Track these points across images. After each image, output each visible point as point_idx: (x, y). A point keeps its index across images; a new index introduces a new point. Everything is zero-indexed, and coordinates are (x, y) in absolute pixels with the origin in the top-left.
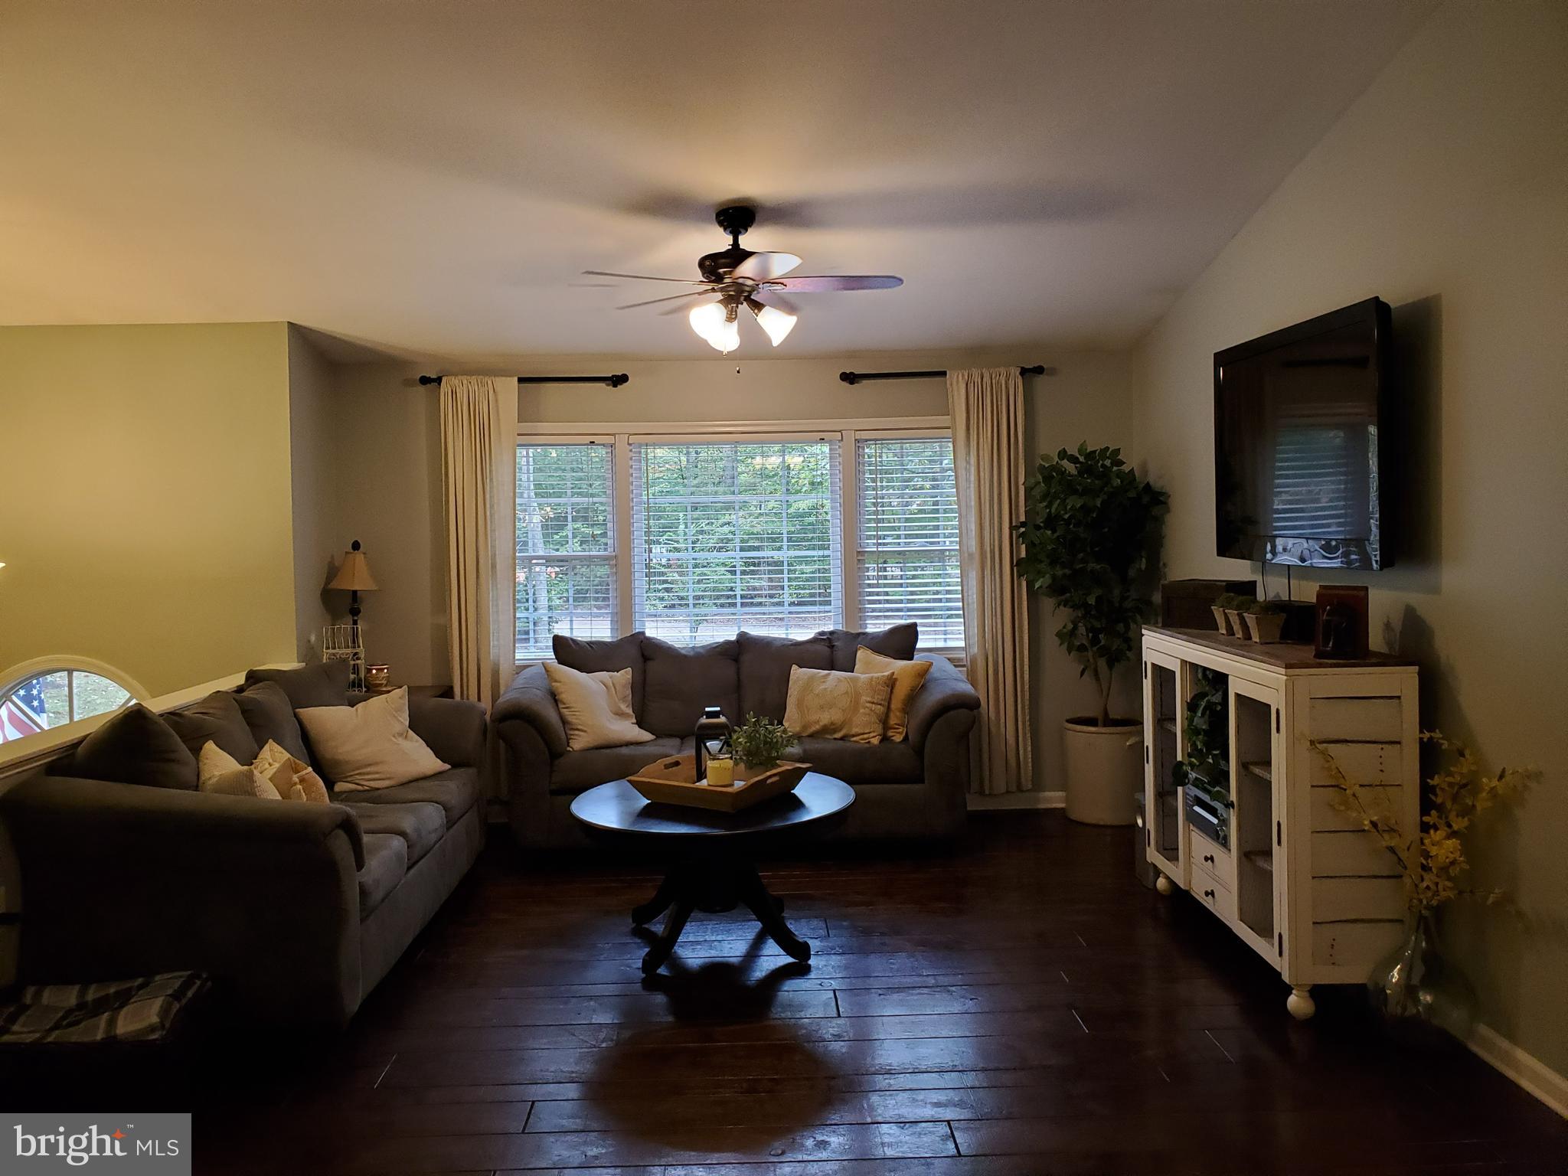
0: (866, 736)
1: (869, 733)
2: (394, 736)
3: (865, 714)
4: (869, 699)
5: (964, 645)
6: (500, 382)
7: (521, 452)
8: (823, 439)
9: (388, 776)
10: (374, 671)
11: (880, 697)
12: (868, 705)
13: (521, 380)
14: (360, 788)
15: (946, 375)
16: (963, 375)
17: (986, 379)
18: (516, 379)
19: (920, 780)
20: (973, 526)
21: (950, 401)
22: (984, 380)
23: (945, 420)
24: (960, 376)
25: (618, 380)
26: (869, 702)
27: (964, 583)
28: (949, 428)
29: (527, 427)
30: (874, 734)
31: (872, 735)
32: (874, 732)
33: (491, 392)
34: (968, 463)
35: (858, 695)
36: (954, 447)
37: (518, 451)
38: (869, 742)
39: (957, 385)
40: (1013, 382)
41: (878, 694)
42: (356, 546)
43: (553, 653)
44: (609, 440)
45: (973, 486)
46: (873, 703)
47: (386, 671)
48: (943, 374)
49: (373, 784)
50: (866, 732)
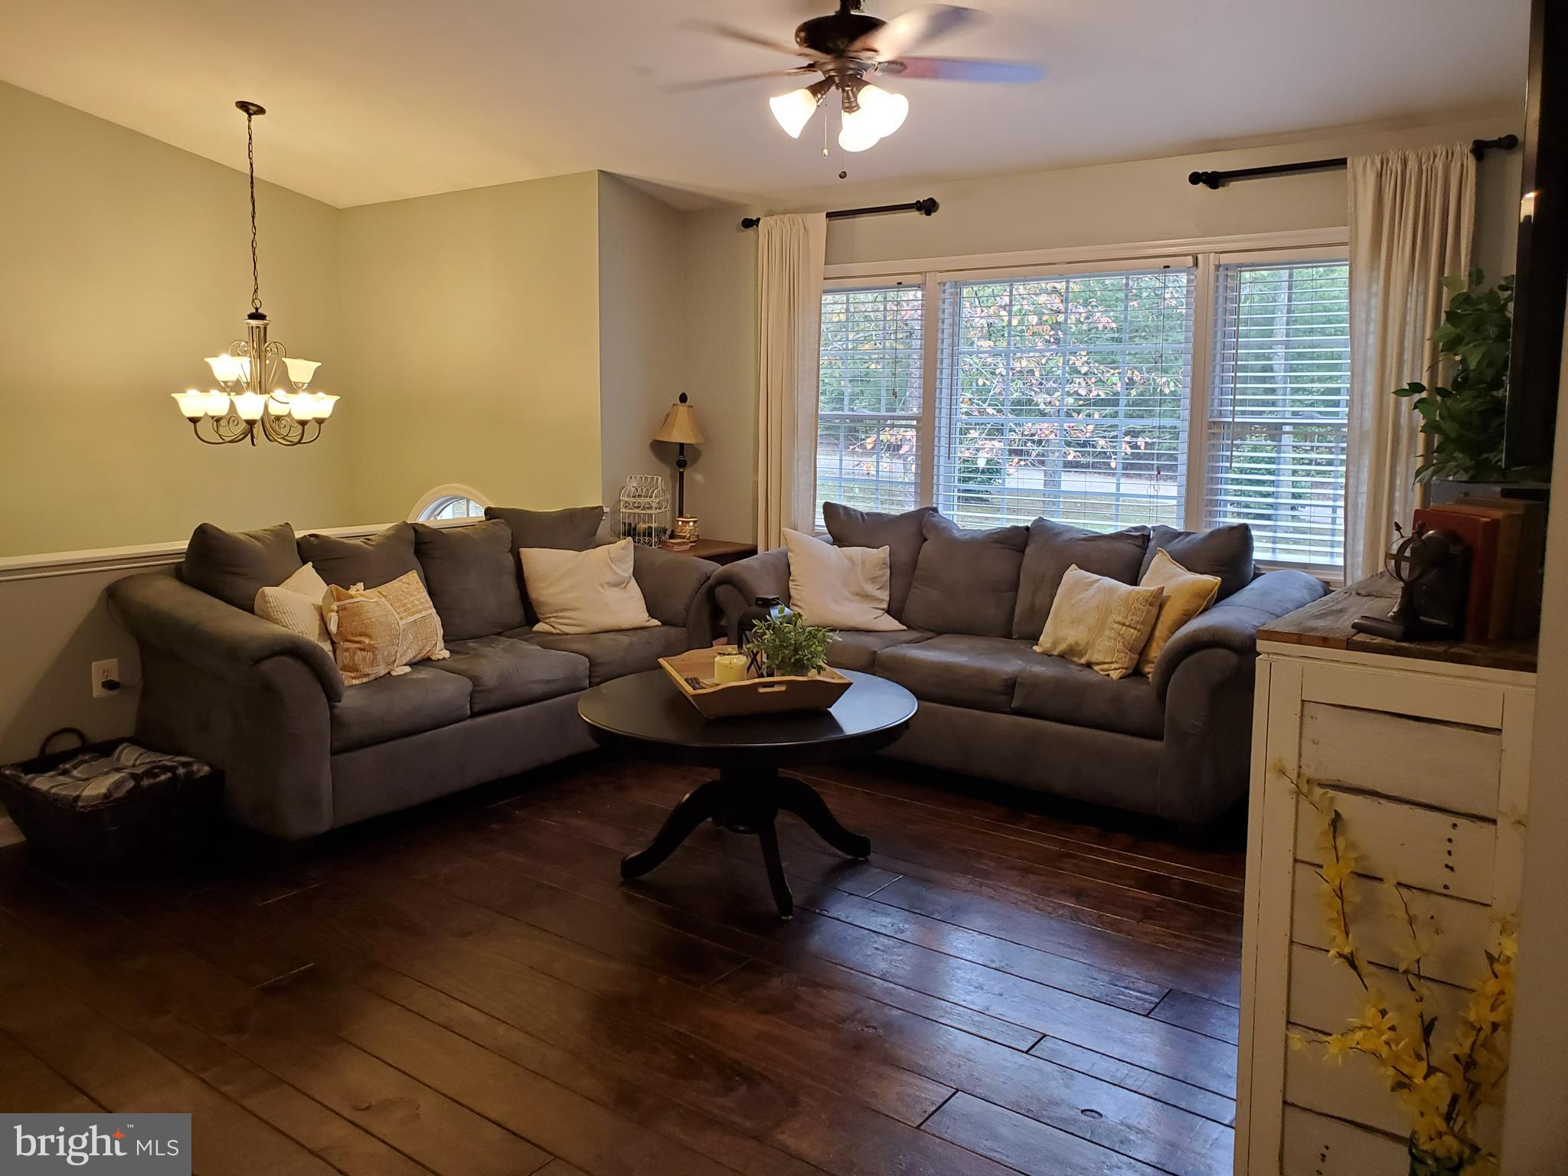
0: (1105, 666)
1: (1112, 663)
2: (602, 586)
3: (1110, 638)
4: (1120, 619)
5: (1342, 564)
6: (811, 218)
7: (828, 298)
8: (1168, 267)
9: (580, 622)
10: (680, 523)
11: (1135, 618)
12: (1116, 626)
13: (829, 215)
14: (554, 631)
15: (1346, 163)
16: (1373, 160)
17: (1412, 165)
18: (825, 214)
19: (1158, 737)
20: (1370, 389)
21: (1350, 204)
22: (1409, 168)
23: (1342, 233)
24: (1369, 160)
25: (928, 207)
26: (1119, 623)
27: (1351, 474)
28: (1345, 244)
29: (835, 270)
30: (1116, 666)
31: (1113, 666)
32: (1117, 662)
33: (802, 230)
34: (1370, 295)
35: (1108, 611)
36: (1351, 273)
37: (823, 298)
38: (1108, 675)
39: (1362, 177)
40: (1459, 164)
41: (1133, 614)
42: (683, 398)
43: (823, 521)
44: (917, 279)
45: (1374, 327)
46: (1123, 624)
47: (691, 524)
48: (1341, 163)
49: (566, 629)
50: (1106, 661)
